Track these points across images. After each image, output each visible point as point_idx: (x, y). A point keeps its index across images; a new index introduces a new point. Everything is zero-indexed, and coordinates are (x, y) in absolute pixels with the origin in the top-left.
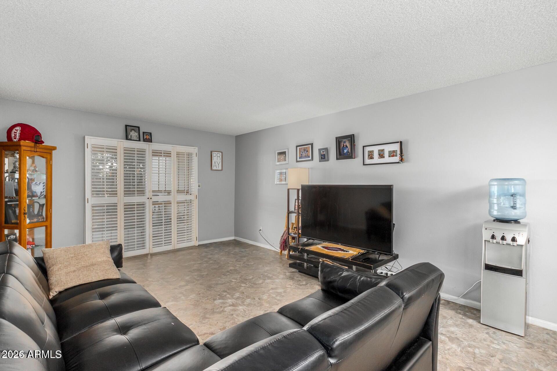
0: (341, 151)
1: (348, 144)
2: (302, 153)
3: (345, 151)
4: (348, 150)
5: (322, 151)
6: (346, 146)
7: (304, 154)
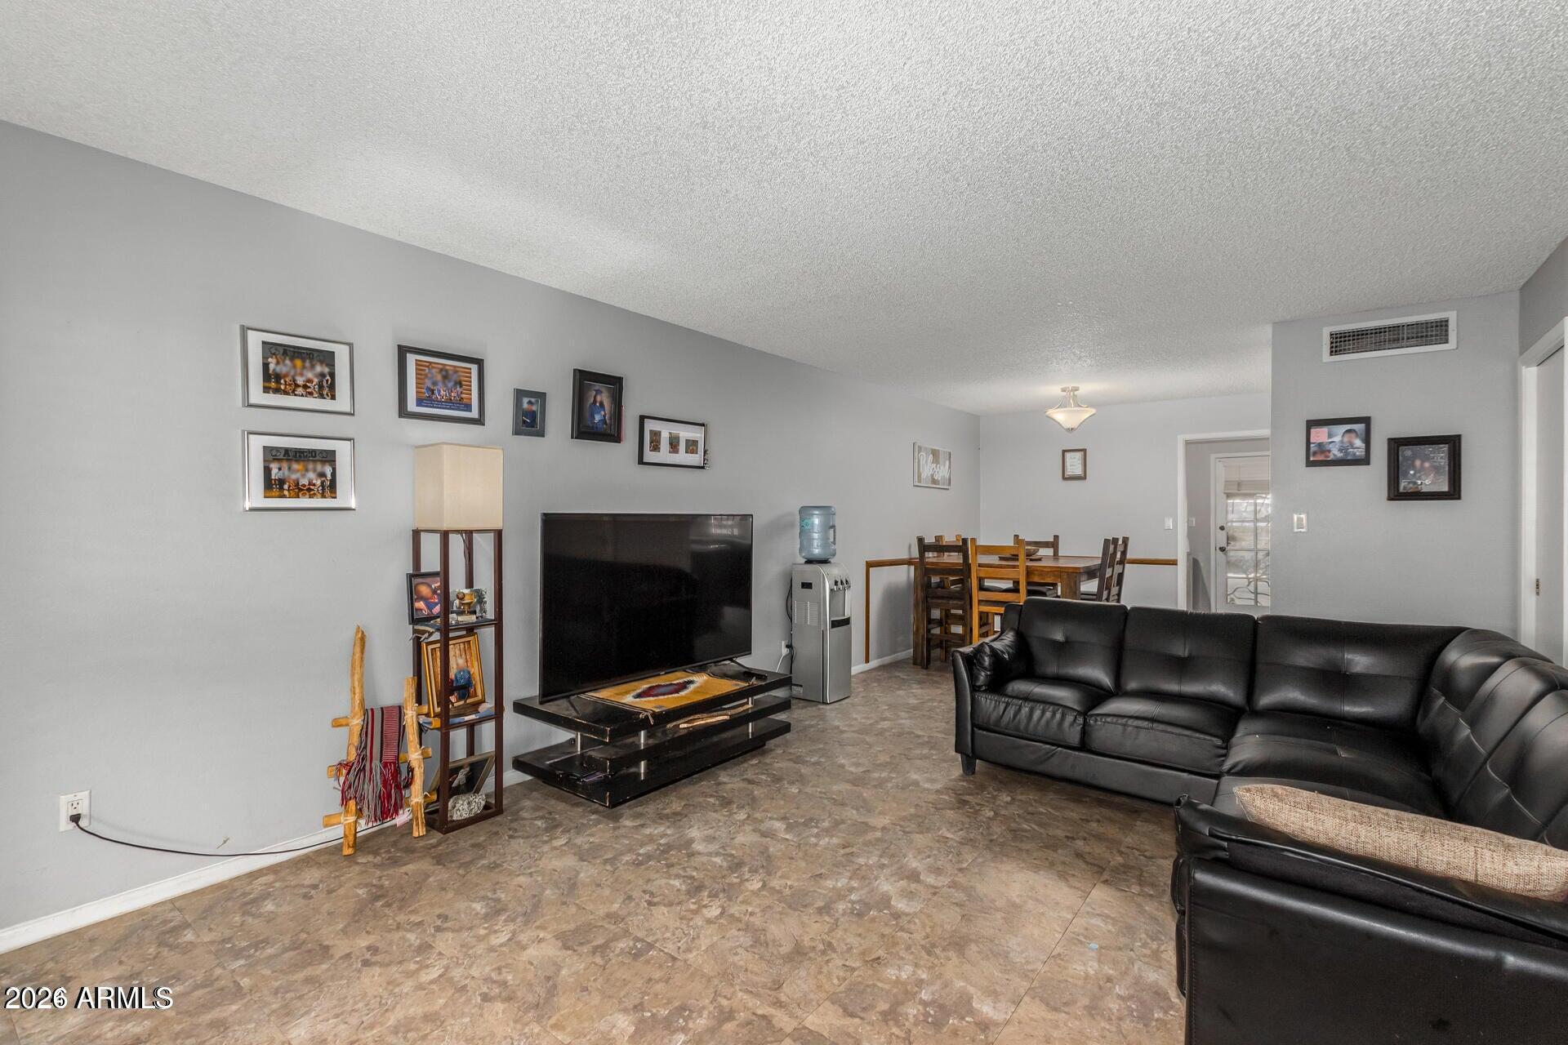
0: (587, 414)
1: (605, 398)
2: (435, 384)
3: (597, 418)
4: (604, 416)
5: (525, 400)
6: (602, 404)
7: (442, 392)
